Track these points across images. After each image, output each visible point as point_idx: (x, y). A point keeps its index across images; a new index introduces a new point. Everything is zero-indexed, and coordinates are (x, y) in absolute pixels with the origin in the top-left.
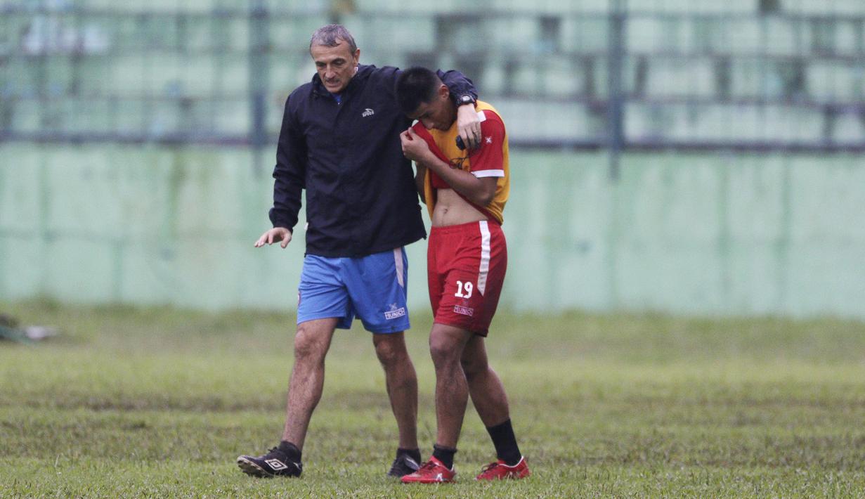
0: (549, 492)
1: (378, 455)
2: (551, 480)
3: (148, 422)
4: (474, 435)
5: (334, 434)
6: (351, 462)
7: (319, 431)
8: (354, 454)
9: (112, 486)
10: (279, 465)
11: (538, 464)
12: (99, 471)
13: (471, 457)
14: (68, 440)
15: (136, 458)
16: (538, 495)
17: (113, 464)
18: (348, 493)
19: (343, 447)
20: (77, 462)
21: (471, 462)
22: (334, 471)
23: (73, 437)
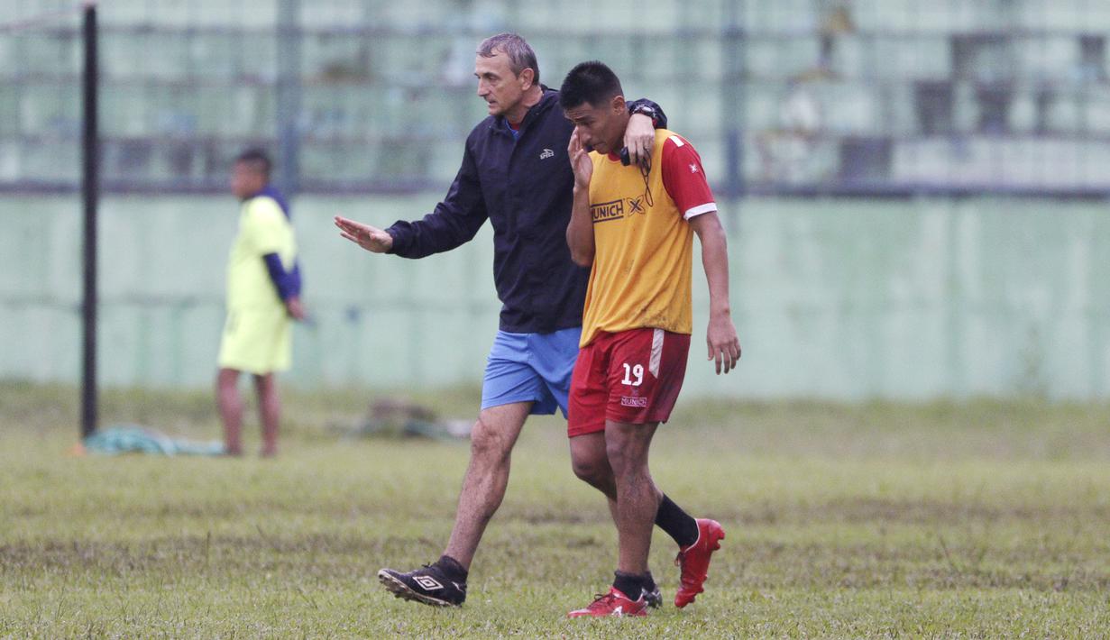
0: (1093, 622)
1: (881, 578)
2: (1095, 608)
3: (598, 538)
4: (1001, 553)
5: (827, 551)
6: (848, 587)
7: (808, 549)
8: (851, 577)
9: (553, 617)
10: (432, 584)
11: (1079, 588)
12: (538, 599)
13: (997, 580)
14: (501, 560)
15: (583, 582)
16: (1080, 626)
17: (554, 589)
18: (845, 625)
19: (838, 568)
20: (510, 588)
21: (996, 586)
22: (827, 597)
23: (506, 557)
